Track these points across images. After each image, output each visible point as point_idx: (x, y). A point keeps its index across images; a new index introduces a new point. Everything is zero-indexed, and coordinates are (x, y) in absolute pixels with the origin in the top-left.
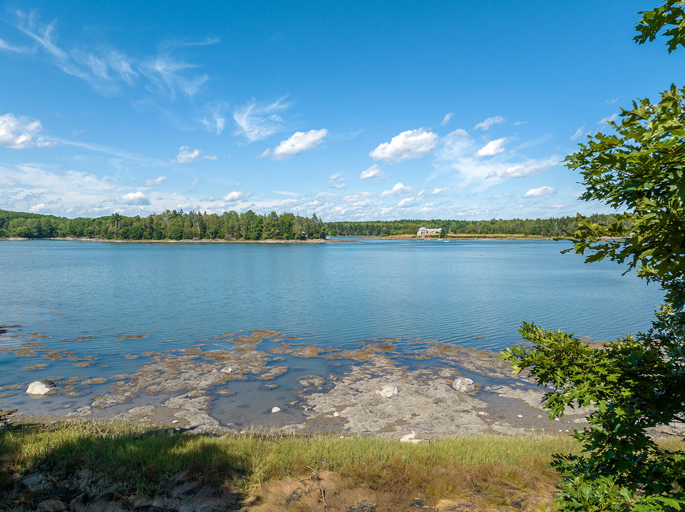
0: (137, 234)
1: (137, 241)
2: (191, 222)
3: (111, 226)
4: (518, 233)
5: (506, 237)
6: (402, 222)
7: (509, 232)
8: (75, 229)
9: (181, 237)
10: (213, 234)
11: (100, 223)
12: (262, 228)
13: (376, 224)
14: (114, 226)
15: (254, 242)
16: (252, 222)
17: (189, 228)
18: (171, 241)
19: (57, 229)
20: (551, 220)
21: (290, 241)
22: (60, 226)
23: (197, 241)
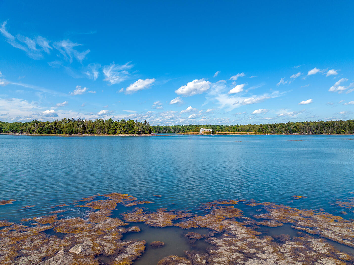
0: (47, 131)
1: (47, 135)
2: (78, 125)
3: (32, 127)
4: (251, 131)
5: (245, 133)
6: (190, 126)
7: (246, 131)
8: (12, 129)
9: (72, 133)
10: (89, 131)
11: (27, 125)
12: (117, 128)
13: (177, 127)
14: (34, 127)
15: (112, 135)
16: (111, 125)
17: (77, 128)
18: (66, 135)
19: (2, 128)
20: (267, 125)
21: (132, 135)
22: (4, 127)
23: (81, 135)
